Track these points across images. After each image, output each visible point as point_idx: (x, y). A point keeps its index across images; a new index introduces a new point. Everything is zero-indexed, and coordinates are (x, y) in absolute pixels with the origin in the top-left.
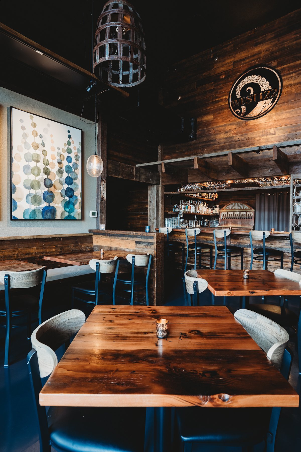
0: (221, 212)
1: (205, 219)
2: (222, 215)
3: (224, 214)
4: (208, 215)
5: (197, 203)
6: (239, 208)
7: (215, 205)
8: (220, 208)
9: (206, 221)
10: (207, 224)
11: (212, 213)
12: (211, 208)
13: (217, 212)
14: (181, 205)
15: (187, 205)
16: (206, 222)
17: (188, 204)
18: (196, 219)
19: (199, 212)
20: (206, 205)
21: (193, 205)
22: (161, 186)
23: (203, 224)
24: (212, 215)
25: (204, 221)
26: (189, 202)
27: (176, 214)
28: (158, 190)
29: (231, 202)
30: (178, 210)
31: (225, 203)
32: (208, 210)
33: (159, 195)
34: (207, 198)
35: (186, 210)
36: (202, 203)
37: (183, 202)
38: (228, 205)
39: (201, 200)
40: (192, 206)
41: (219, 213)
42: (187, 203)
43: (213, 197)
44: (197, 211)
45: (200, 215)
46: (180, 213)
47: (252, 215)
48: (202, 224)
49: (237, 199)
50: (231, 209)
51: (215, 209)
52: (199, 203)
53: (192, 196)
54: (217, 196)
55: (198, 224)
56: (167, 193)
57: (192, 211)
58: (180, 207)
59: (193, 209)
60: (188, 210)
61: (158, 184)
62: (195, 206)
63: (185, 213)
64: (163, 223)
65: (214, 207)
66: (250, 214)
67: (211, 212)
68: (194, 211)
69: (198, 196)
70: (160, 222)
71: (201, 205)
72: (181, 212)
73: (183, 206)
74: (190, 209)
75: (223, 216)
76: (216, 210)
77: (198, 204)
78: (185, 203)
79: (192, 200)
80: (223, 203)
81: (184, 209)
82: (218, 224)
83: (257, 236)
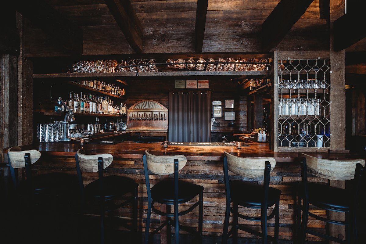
0: (129, 112)
1: (110, 122)
2: (130, 115)
3: (133, 115)
4: (114, 115)
5: (99, 99)
7: (122, 104)
8: (128, 107)
9: (111, 123)
10: (112, 128)
11: (118, 114)
12: (117, 107)
13: (124, 111)
14: (71, 100)
15: (82, 101)
16: (111, 125)
17: (84, 100)
18: (98, 122)
19: (103, 112)
20: (112, 103)
21: (93, 102)
22: (23, 59)
23: (108, 128)
24: (119, 116)
25: (108, 125)
26: (86, 97)
27: (61, 116)
28: (15, 66)
29: (140, 100)
30: (64, 109)
31: (133, 102)
32: (114, 110)
33: (18, 77)
34: (113, 93)
35: (82, 109)
36: (106, 100)
37: (76, 96)
38: (138, 104)
39: (105, 95)
40: (91, 103)
41: (126, 113)
42: (83, 98)
43: (119, 93)
44: (100, 111)
45: (103, 116)
46: (69, 114)
47: (166, 116)
48: (105, 128)
49: (147, 97)
50: (141, 108)
52: (102, 100)
53: (92, 88)
54: (124, 92)
55: (101, 130)
56: (39, 76)
57: (91, 110)
58: (70, 104)
59: (92, 108)
60: (85, 109)
61: (14, 54)
62: (97, 103)
63: (80, 114)
64: (29, 134)
65: (121, 106)
66: (164, 115)
67: (118, 112)
68: (95, 110)
69: (101, 90)
70: (21, 133)
71: (104, 102)
72: (71, 113)
73: (76, 103)
74: (89, 107)
75: (131, 117)
77: (100, 101)
78: (80, 97)
79: (92, 94)
80: (130, 102)
81: (76, 107)
82: (126, 127)
83: (251, 170)
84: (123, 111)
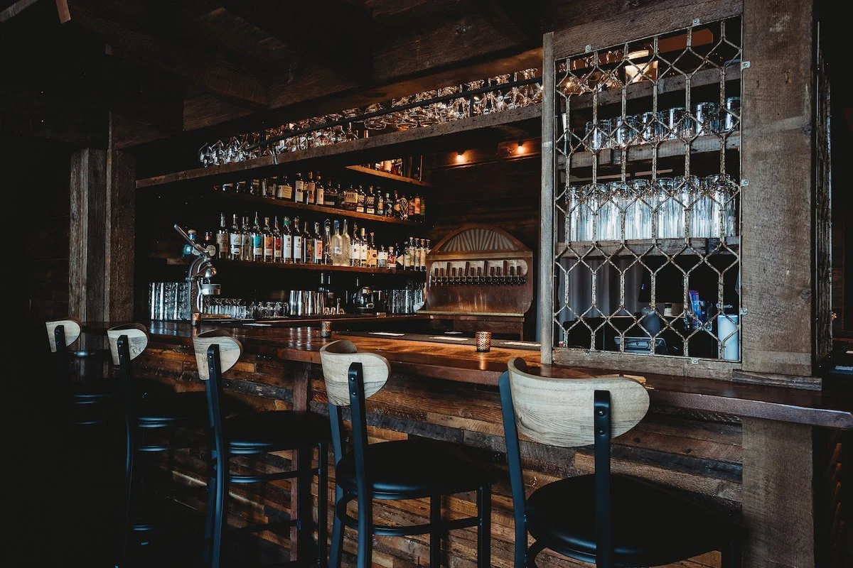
6: (486, 249)
21: (294, 234)
51: (412, 253)
76: (415, 256)
84: (413, 259)
